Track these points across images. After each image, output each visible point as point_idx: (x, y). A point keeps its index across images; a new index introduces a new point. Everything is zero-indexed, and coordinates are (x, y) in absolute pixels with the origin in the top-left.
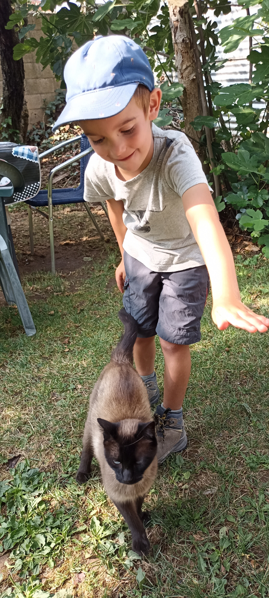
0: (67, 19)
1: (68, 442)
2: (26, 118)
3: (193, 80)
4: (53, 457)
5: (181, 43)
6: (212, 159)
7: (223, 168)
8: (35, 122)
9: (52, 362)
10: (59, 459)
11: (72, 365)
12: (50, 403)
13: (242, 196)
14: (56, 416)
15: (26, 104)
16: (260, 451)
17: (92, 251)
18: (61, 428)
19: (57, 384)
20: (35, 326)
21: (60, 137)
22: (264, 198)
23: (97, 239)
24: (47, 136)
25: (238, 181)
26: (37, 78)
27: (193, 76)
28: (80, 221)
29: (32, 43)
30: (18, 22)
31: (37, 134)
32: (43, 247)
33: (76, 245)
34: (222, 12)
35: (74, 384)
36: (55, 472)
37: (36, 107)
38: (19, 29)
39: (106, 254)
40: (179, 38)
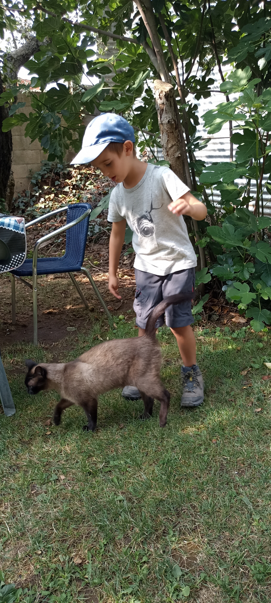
0: (56, 98)
1: (49, 548)
2: (12, 187)
3: (178, 157)
4: (32, 567)
5: (167, 124)
6: (197, 232)
7: (209, 241)
8: (21, 190)
9: (33, 448)
10: (39, 571)
11: (55, 451)
12: (29, 497)
13: (228, 269)
14: (36, 514)
15: (12, 174)
16: (265, 557)
17: (76, 320)
18: (42, 531)
19: (37, 474)
20: (15, 405)
21: (45, 206)
22: (250, 271)
23: (81, 308)
24: (32, 203)
25: (223, 253)
26: (24, 150)
27: (178, 154)
28: (64, 289)
29: (21, 118)
30: (9, 99)
31: (22, 202)
32: (24, 316)
33: (59, 314)
34: (202, 96)
35: (56, 474)
36: (33, 588)
37: (22, 177)
38: (9, 106)
39: (90, 323)
40: (164, 119)
